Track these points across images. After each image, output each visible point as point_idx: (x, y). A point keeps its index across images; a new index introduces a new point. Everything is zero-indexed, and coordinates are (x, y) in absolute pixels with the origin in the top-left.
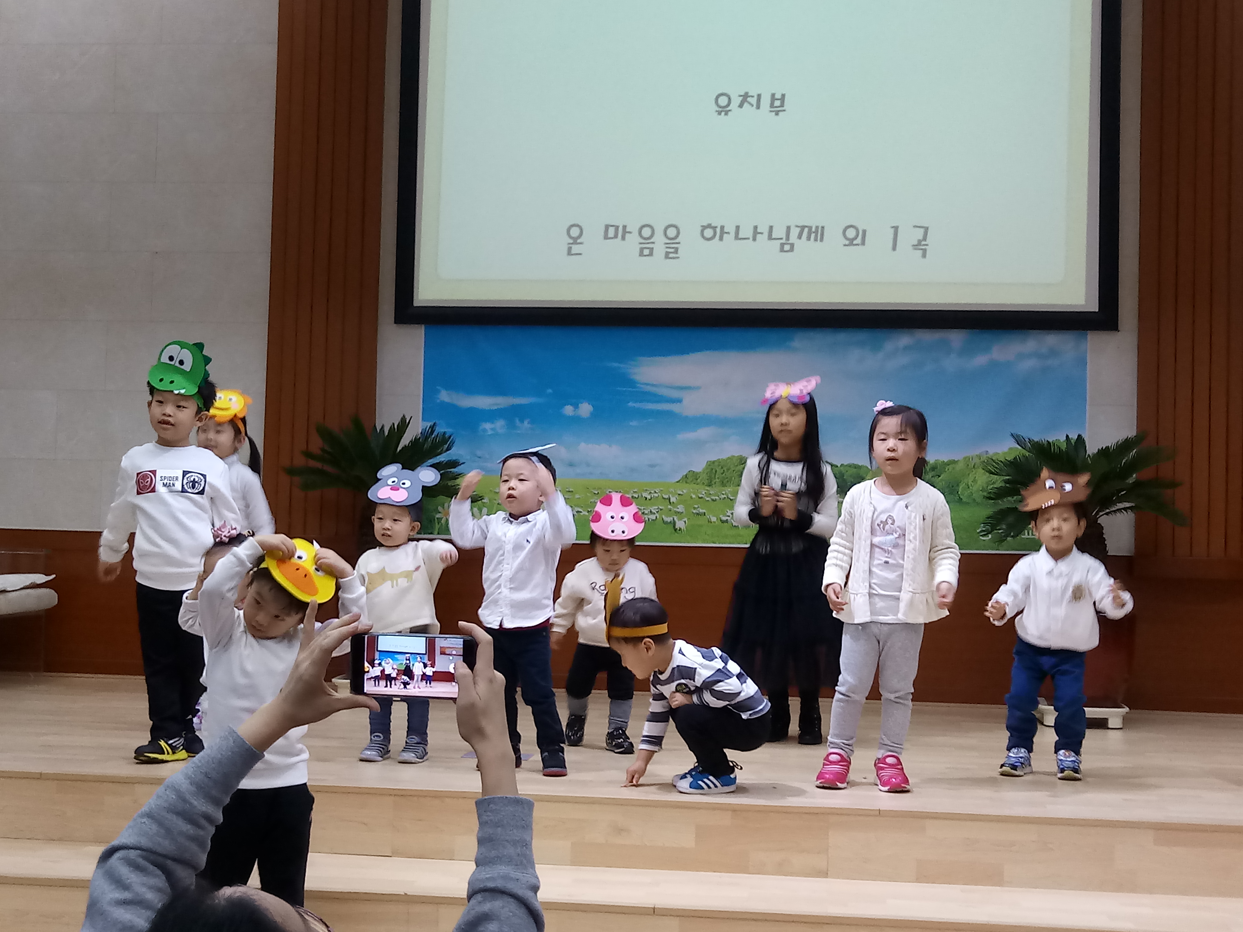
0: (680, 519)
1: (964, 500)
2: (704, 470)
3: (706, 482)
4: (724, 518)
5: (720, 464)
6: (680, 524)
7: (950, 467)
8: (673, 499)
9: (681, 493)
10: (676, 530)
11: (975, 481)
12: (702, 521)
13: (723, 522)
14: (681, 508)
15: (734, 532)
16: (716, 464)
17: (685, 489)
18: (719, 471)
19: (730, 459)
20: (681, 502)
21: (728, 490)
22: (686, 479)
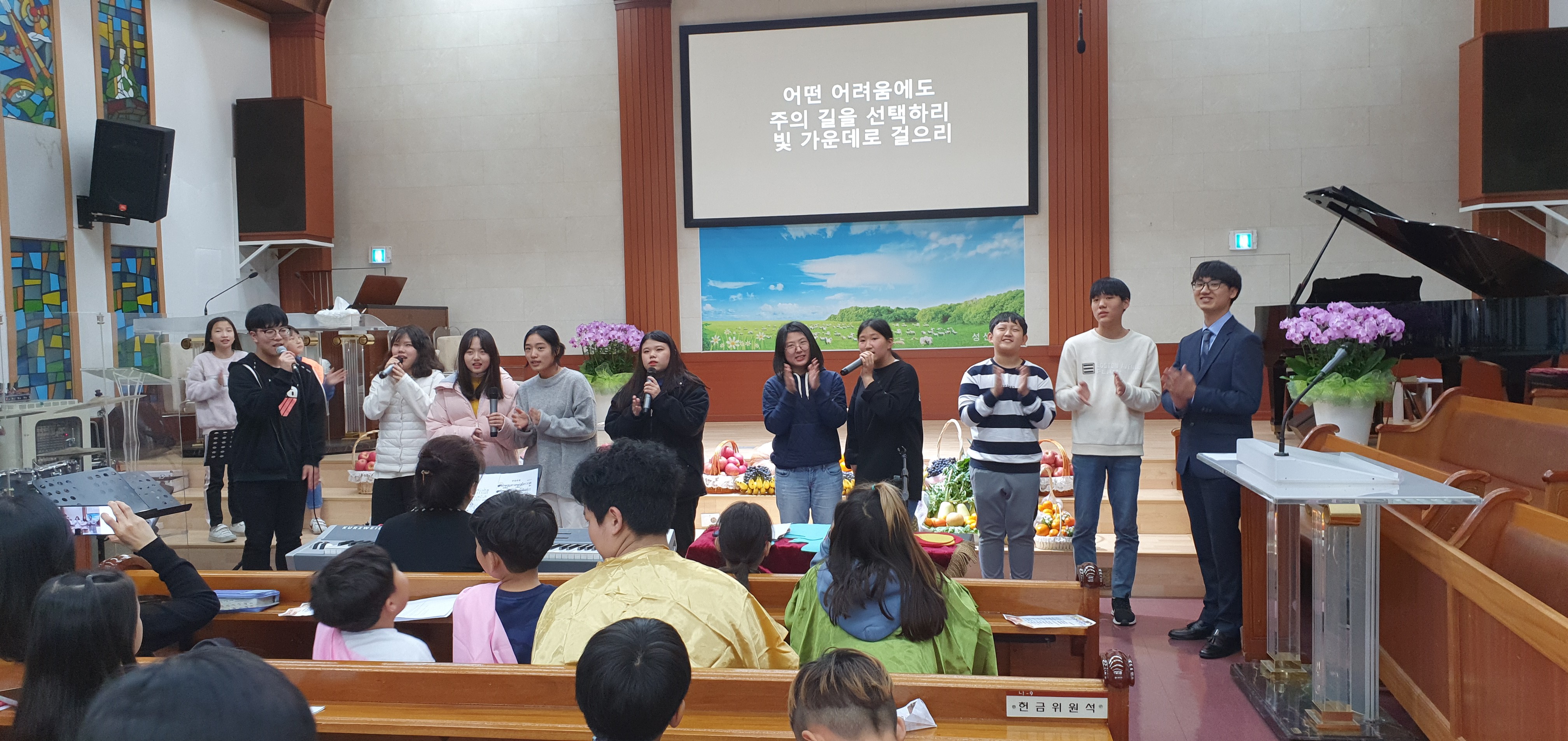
0: (827, 339)
3: (840, 320)
5: (847, 311)
7: (958, 307)
8: (824, 329)
9: (828, 326)
11: (970, 313)
12: (839, 338)
14: (828, 333)
16: (844, 310)
17: (831, 323)
18: (846, 314)
19: (852, 307)
20: (828, 330)
21: (851, 323)
22: (830, 318)
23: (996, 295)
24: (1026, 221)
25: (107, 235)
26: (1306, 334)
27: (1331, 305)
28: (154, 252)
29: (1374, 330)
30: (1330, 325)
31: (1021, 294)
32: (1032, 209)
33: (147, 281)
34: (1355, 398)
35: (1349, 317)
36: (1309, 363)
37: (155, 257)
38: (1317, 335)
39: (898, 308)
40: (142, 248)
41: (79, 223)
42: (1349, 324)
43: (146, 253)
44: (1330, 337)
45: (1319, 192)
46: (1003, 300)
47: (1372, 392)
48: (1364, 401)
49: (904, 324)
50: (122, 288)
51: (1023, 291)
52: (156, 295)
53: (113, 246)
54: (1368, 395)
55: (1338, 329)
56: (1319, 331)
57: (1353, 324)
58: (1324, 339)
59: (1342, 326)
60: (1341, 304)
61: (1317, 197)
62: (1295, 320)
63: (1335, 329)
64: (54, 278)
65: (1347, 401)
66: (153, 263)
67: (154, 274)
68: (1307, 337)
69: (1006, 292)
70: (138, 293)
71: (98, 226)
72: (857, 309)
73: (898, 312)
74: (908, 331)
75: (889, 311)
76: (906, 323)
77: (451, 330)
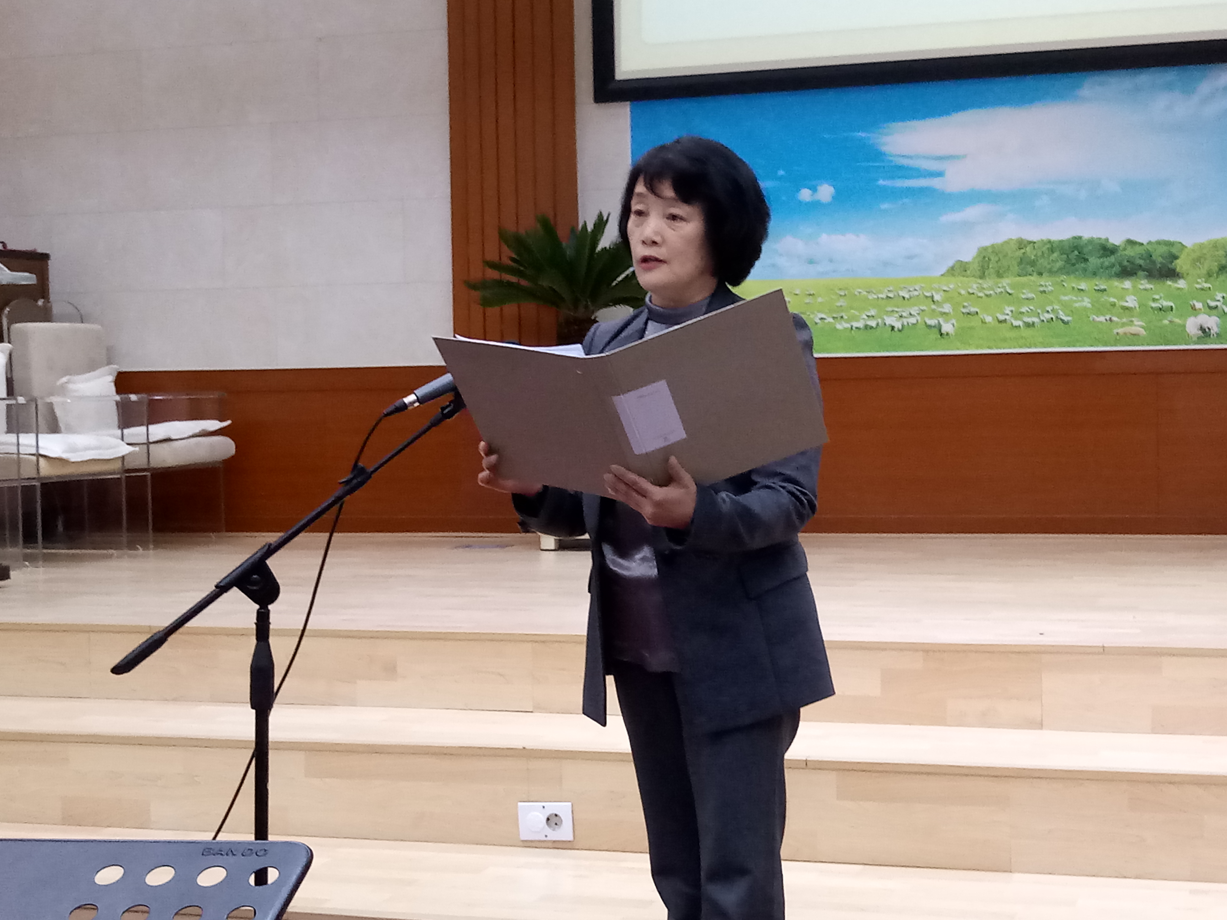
0: (947, 321)
2: (974, 259)
3: (978, 273)
4: (1001, 317)
5: (996, 250)
6: (947, 328)
8: (937, 297)
9: (948, 289)
10: (941, 334)
12: (975, 322)
13: (1000, 322)
14: (947, 308)
15: (1013, 334)
16: (990, 250)
17: (951, 284)
18: (994, 259)
19: (1007, 243)
20: (947, 300)
21: (1006, 282)
22: (952, 271)
39: (1131, 243)
49: (1144, 284)
72: (1022, 244)
73: (1130, 252)
74: (1154, 300)
75: (1107, 250)
76: (1149, 283)
77: (57, 308)
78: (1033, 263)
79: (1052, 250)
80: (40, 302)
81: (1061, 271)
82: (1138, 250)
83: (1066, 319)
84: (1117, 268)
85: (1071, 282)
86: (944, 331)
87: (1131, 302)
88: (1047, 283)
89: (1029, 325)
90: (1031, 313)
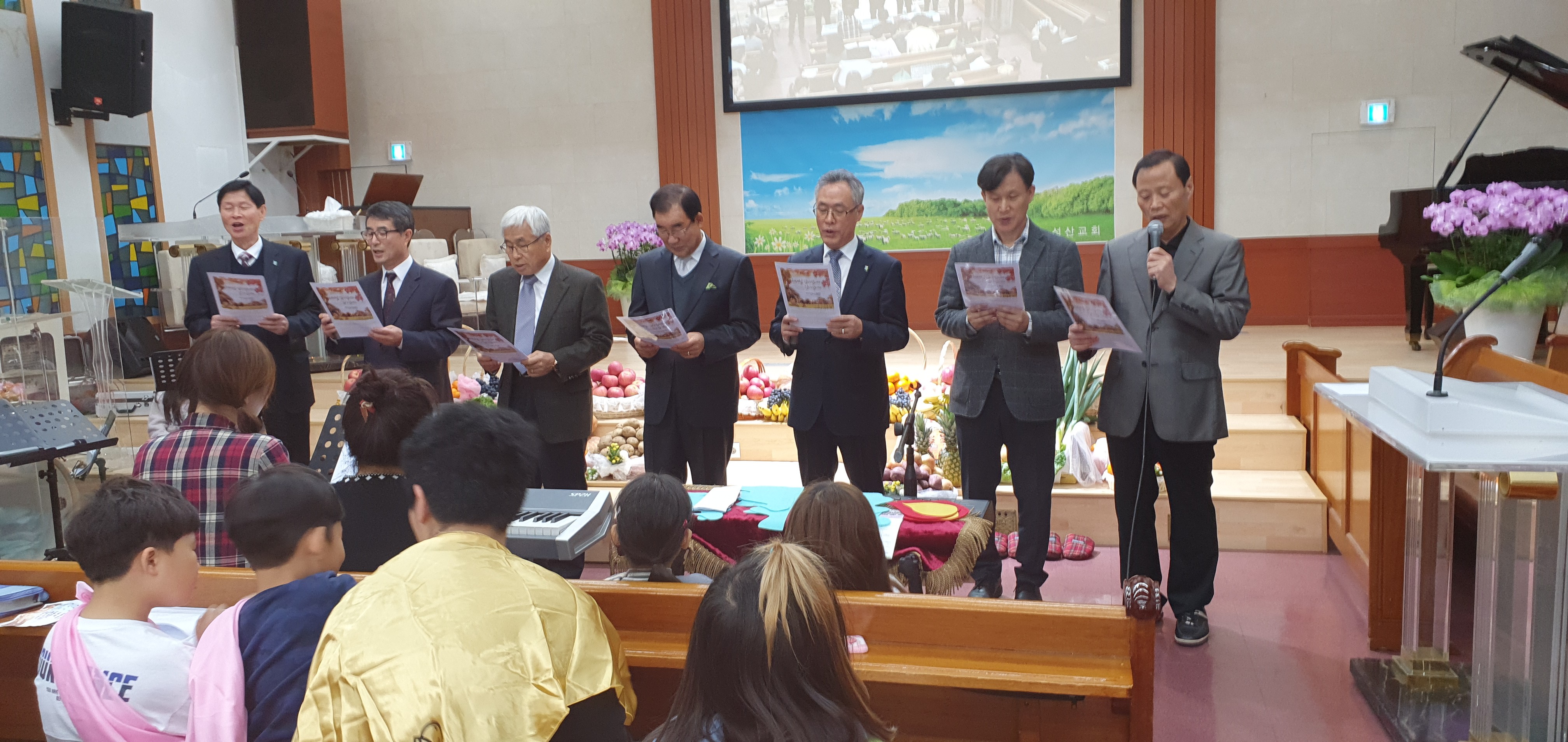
0: (886, 237)
1: (1045, 215)
2: (897, 209)
3: (899, 215)
4: (910, 236)
5: (908, 204)
6: (886, 240)
8: (881, 226)
9: (887, 222)
11: (1050, 204)
12: (899, 237)
13: (909, 238)
14: (886, 231)
15: (915, 243)
16: (904, 205)
17: (888, 220)
18: (907, 208)
19: (913, 201)
20: (885, 227)
21: (912, 219)
22: (888, 214)
23: (1080, 183)
24: (1118, 95)
25: (89, 132)
26: (1458, 223)
27: (1492, 187)
28: (147, 151)
29: (1549, 216)
30: (1491, 211)
31: (1110, 181)
32: (1124, 80)
33: (140, 183)
34: (1519, 303)
35: (1516, 201)
36: (1459, 260)
37: (149, 156)
38: (1473, 224)
39: (966, 201)
40: (133, 147)
41: (56, 119)
42: (1516, 209)
43: (138, 153)
44: (1490, 228)
45: (1481, 46)
46: (1089, 188)
47: (1543, 295)
48: (1531, 306)
49: (972, 219)
50: (112, 191)
51: (1112, 178)
52: (152, 199)
53: (97, 145)
54: (1536, 299)
55: (1501, 216)
56: (1475, 219)
57: (1521, 210)
58: (1482, 229)
59: (1507, 212)
60: (1506, 186)
61: (1478, 52)
62: (1444, 206)
63: (1498, 216)
64: (29, 181)
65: (1509, 307)
66: (147, 163)
67: (148, 175)
68: (1459, 228)
69: (1092, 178)
70: (131, 197)
71: (78, 123)
72: (918, 202)
73: (966, 205)
74: (977, 226)
75: (956, 204)
76: (975, 218)
77: (475, 232)
78: (923, 211)
79: (932, 205)
80: (469, 230)
81: (936, 214)
82: (970, 204)
83: (938, 235)
84: (960, 213)
85: (940, 219)
86: (884, 241)
87: (967, 227)
88: (930, 219)
89: (922, 239)
90: (924, 233)
